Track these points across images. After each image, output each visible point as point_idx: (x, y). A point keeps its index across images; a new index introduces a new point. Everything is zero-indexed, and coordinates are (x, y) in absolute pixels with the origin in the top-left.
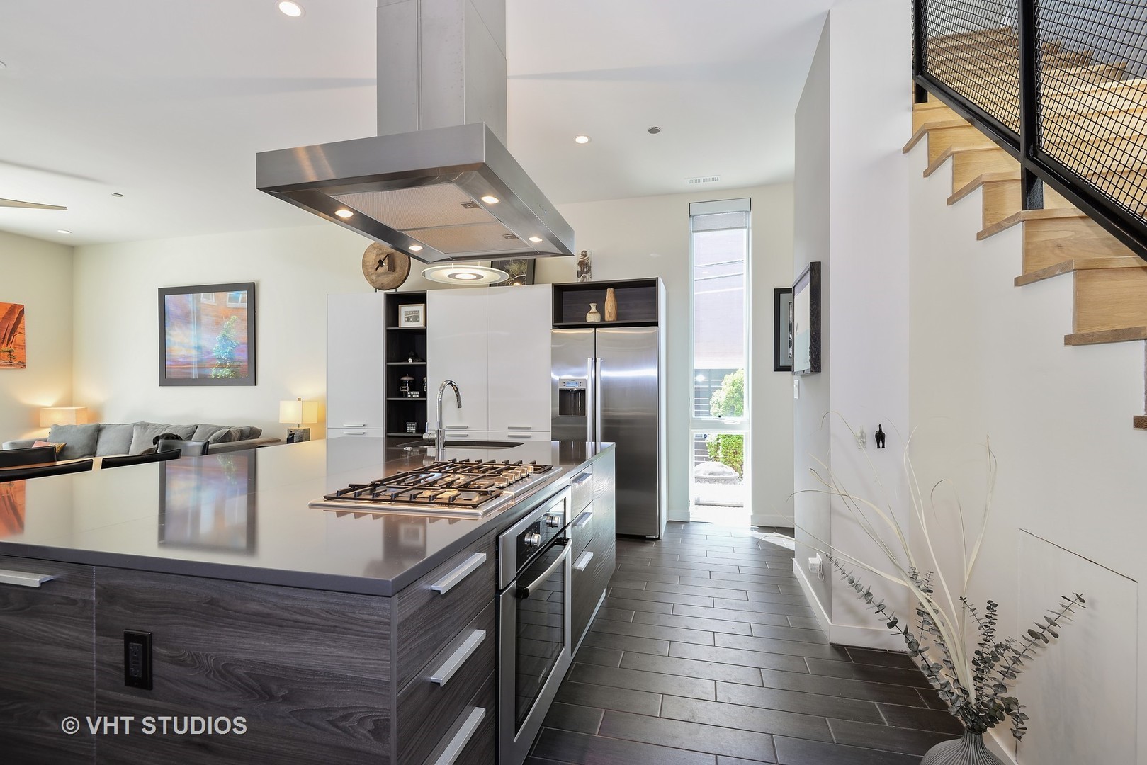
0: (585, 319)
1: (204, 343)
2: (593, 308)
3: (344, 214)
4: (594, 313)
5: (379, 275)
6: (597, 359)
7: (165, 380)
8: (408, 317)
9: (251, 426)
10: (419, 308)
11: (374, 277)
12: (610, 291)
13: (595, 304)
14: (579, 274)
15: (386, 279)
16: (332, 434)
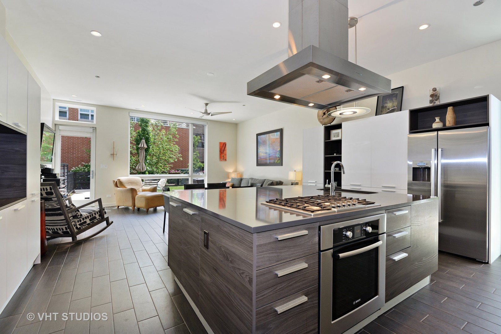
0: (432, 127)
1: (268, 151)
2: (437, 119)
3: (277, 97)
4: (438, 122)
5: (323, 119)
6: (439, 149)
7: (258, 164)
8: (335, 135)
9: (280, 180)
10: (339, 131)
11: (322, 120)
12: (450, 109)
13: (439, 117)
14: (431, 102)
15: (326, 120)
16: (304, 184)
